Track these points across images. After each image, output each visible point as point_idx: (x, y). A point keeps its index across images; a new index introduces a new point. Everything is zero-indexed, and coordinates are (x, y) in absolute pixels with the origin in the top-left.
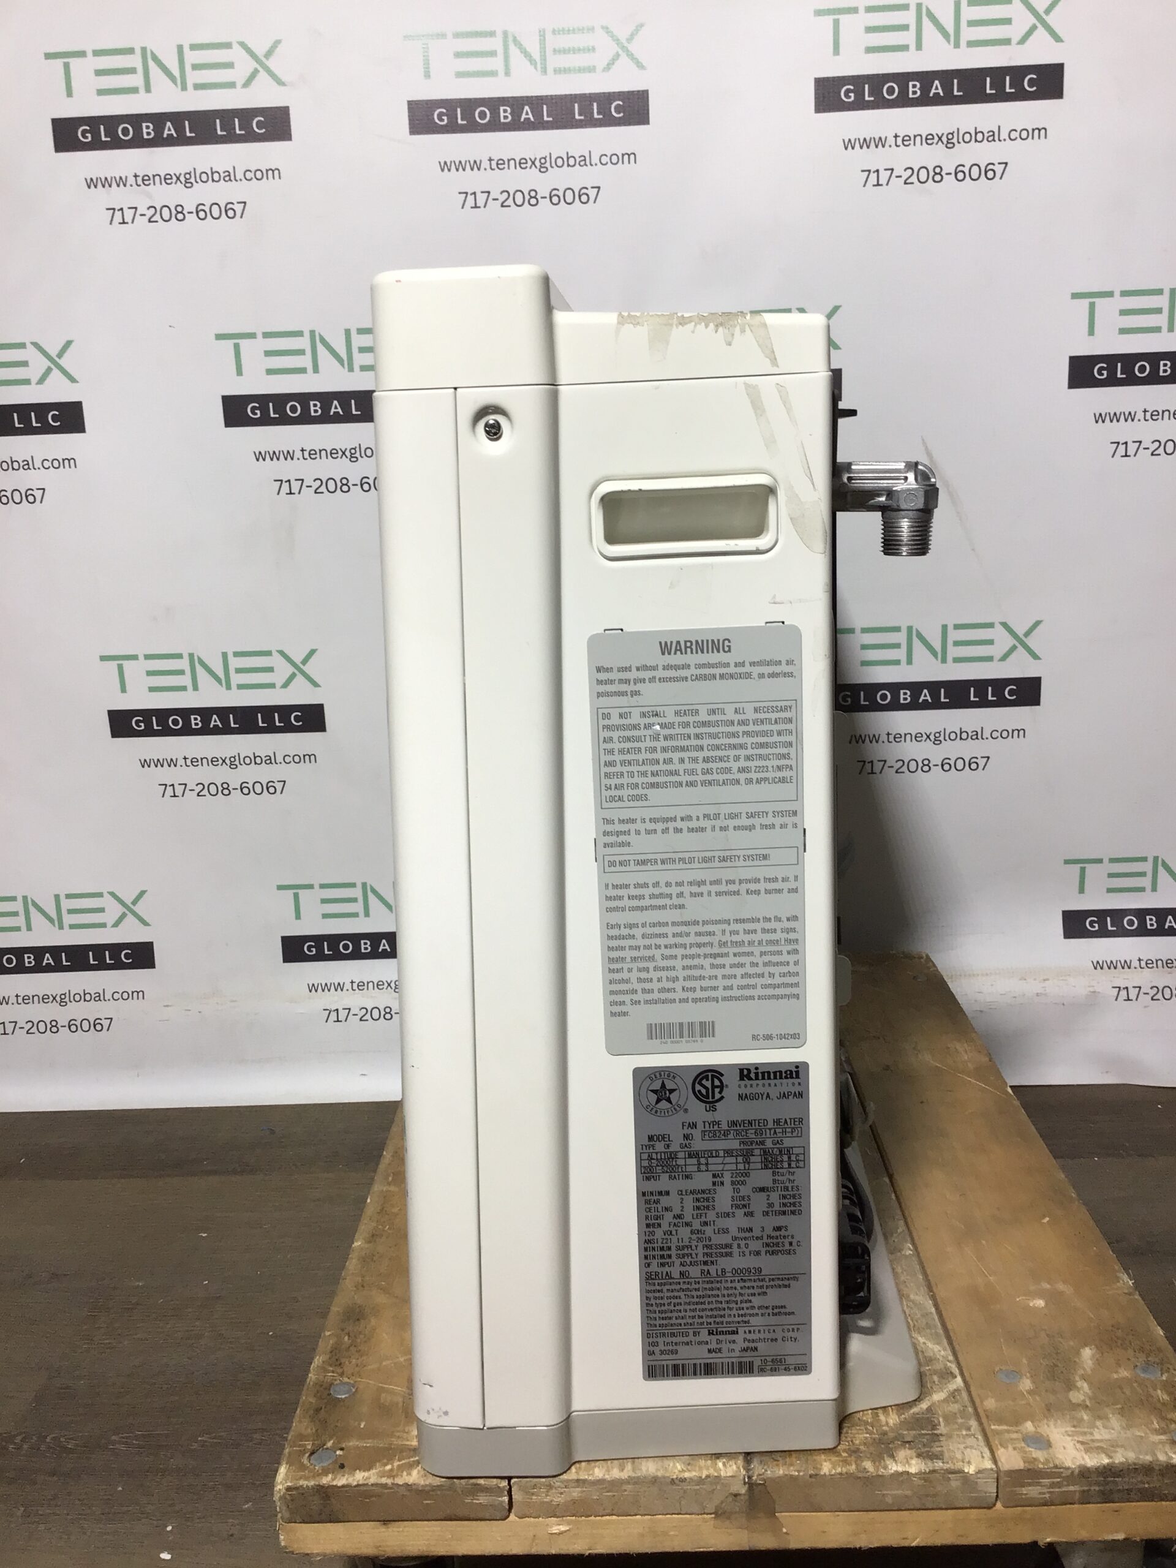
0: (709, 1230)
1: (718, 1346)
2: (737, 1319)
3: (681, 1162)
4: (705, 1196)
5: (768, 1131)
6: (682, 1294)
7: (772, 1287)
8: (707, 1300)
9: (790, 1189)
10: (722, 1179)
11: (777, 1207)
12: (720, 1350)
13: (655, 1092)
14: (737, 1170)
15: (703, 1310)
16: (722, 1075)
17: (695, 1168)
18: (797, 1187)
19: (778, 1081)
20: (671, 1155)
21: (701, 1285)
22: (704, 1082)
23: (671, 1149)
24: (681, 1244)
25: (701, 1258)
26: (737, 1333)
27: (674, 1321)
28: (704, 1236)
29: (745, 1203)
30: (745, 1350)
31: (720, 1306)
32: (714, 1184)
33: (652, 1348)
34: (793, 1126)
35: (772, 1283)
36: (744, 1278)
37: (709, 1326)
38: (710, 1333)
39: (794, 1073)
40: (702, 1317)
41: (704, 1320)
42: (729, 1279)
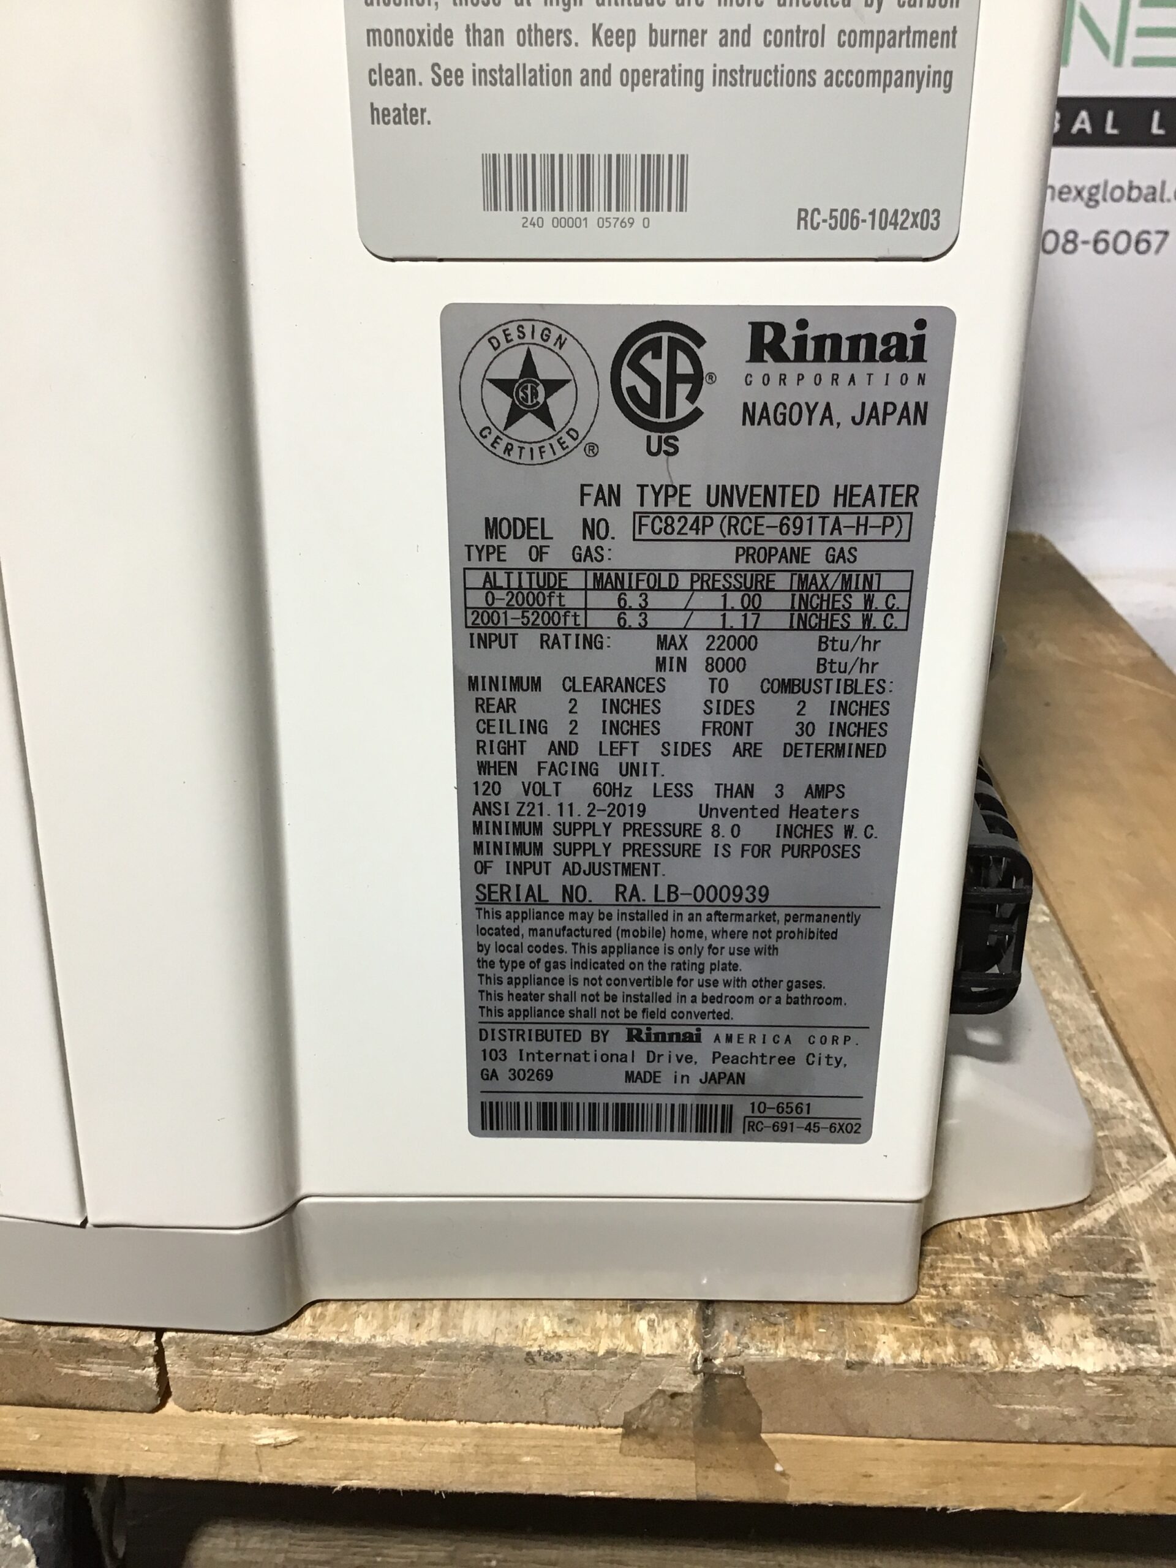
0: (640, 787)
1: (652, 1067)
2: (699, 1007)
3: (573, 600)
4: (635, 696)
5: (817, 522)
6: (566, 942)
7: (792, 935)
8: (628, 958)
9: (861, 687)
10: (682, 653)
11: (822, 736)
12: (654, 1077)
13: (504, 385)
14: (724, 629)
15: (618, 982)
16: (700, 341)
17: (611, 619)
18: (881, 682)
19: (860, 369)
20: (546, 578)
21: (614, 924)
22: (647, 361)
23: (548, 562)
24: (567, 819)
25: (616, 855)
26: (698, 1040)
27: (544, 1004)
28: (627, 801)
29: (738, 719)
30: (713, 1079)
31: (660, 974)
32: (660, 664)
33: (490, 1065)
34: (888, 508)
35: (792, 926)
36: (723, 911)
37: (631, 1020)
38: (633, 1036)
39: (910, 345)
40: (614, 998)
41: (620, 1005)
42: (686, 912)
